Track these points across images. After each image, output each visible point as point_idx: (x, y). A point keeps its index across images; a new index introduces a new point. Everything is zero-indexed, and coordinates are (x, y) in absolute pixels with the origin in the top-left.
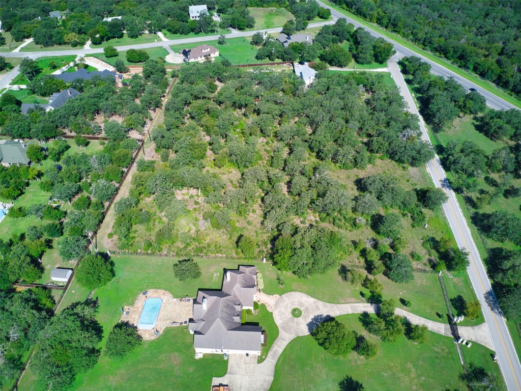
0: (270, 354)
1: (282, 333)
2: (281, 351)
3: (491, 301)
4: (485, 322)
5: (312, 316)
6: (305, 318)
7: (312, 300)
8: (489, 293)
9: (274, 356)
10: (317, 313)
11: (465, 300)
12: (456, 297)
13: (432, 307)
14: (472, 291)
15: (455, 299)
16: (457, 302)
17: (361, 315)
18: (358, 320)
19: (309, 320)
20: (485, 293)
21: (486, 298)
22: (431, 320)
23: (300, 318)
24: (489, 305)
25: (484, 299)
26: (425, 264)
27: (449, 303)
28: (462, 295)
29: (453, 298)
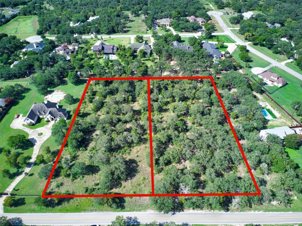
0: (25, 127)
1: (32, 130)
2: (25, 130)
3: (15, 221)
4: (4, 213)
5: (37, 139)
6: (37, 137)
7: (45, 139)
8: (21, 222)
9: (24, 129)
10: (38, 141)
11: (22, 206)
12: (25, 202)
13: (23, 188)
14: (26, 212)
15: (24, 201)
16: (22, 201)
17: (31, 157)
18: (29, 155)
19: (35, 138)
20: (22, 219)
21: (19, 218)
22: (16, 186)
23: (37, 136)
24: (13, 218)
25: (18, 217)
26: (52, 190)
27: (23, 197)
28: (25, 206)
29: (25, 200)
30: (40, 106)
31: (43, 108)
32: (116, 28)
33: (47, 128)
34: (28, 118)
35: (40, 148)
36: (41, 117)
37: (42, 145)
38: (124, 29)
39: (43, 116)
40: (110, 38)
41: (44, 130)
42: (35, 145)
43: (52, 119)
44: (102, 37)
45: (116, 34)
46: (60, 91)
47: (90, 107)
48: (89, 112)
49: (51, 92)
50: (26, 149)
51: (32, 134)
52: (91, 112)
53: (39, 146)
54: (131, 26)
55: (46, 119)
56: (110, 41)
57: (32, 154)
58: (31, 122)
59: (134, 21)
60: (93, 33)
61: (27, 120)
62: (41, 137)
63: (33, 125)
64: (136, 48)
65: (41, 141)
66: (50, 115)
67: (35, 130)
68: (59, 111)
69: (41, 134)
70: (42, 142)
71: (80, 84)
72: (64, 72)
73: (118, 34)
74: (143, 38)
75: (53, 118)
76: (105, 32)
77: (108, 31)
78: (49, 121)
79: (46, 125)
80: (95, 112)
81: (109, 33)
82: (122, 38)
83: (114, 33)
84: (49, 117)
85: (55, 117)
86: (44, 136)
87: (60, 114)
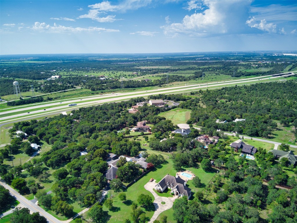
0: (154, 192)
1: (159, 197)
2: (153, 194)
5: (159, 206)
6: (160, 204)
7: (166, 209)
9: (153, 192)
10: (159, 208)
17: (150, 219)
18: (149, 217)
19: (158, 205)
23: (161, 203)
30: (171, 178)
31: (173, 181)
32: (260, 133)
33: (170, 200)
34: (159, 185)
35: (159, 215)
36: (169, 188)
37: (161, 213)
38: (269, 135)
39: (171, 188)
40: (252, 139)
41: (167, 200)
42: (156, 210)
43: (177, 194)
44: (243, 137)
45: (258, 138)
46: (191, 172)
47: (213, 196)
48: (211, 201)
49: (183, 170)
50: (149, 211)
51: (157, 200)
52: (213, 201)
53: (159, 213)
54: (277, 134)
55: (172, 192)
56: (251, 142)
57: (152, 217)
58: (160, 189)
59: (283, 130)
60: (235, 132)
61: (158, 186)
62: (163, 206)
63: (161, 192)
64: (279, 156)
65: (162, 209)
66: (176, 189)
67: (161, 198)
68: (185, 189)
69: (164, 203)
70: (163, 211)
71: (209, 172)
72: (199, 157)
73: (261, 138)
74: (289, 148)
75: (178, 192)
76: (248, 134)
77: (251, 133)
78: (173, 194)
79: (170, 197)
80: (217, 203)
81: (252, 135)
82: (264, 142)
83: (257, 137)
84: (175, 190)
85: (179, 193)
86: (166, 206)
87: (185, 192)
